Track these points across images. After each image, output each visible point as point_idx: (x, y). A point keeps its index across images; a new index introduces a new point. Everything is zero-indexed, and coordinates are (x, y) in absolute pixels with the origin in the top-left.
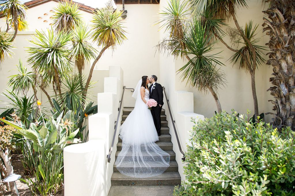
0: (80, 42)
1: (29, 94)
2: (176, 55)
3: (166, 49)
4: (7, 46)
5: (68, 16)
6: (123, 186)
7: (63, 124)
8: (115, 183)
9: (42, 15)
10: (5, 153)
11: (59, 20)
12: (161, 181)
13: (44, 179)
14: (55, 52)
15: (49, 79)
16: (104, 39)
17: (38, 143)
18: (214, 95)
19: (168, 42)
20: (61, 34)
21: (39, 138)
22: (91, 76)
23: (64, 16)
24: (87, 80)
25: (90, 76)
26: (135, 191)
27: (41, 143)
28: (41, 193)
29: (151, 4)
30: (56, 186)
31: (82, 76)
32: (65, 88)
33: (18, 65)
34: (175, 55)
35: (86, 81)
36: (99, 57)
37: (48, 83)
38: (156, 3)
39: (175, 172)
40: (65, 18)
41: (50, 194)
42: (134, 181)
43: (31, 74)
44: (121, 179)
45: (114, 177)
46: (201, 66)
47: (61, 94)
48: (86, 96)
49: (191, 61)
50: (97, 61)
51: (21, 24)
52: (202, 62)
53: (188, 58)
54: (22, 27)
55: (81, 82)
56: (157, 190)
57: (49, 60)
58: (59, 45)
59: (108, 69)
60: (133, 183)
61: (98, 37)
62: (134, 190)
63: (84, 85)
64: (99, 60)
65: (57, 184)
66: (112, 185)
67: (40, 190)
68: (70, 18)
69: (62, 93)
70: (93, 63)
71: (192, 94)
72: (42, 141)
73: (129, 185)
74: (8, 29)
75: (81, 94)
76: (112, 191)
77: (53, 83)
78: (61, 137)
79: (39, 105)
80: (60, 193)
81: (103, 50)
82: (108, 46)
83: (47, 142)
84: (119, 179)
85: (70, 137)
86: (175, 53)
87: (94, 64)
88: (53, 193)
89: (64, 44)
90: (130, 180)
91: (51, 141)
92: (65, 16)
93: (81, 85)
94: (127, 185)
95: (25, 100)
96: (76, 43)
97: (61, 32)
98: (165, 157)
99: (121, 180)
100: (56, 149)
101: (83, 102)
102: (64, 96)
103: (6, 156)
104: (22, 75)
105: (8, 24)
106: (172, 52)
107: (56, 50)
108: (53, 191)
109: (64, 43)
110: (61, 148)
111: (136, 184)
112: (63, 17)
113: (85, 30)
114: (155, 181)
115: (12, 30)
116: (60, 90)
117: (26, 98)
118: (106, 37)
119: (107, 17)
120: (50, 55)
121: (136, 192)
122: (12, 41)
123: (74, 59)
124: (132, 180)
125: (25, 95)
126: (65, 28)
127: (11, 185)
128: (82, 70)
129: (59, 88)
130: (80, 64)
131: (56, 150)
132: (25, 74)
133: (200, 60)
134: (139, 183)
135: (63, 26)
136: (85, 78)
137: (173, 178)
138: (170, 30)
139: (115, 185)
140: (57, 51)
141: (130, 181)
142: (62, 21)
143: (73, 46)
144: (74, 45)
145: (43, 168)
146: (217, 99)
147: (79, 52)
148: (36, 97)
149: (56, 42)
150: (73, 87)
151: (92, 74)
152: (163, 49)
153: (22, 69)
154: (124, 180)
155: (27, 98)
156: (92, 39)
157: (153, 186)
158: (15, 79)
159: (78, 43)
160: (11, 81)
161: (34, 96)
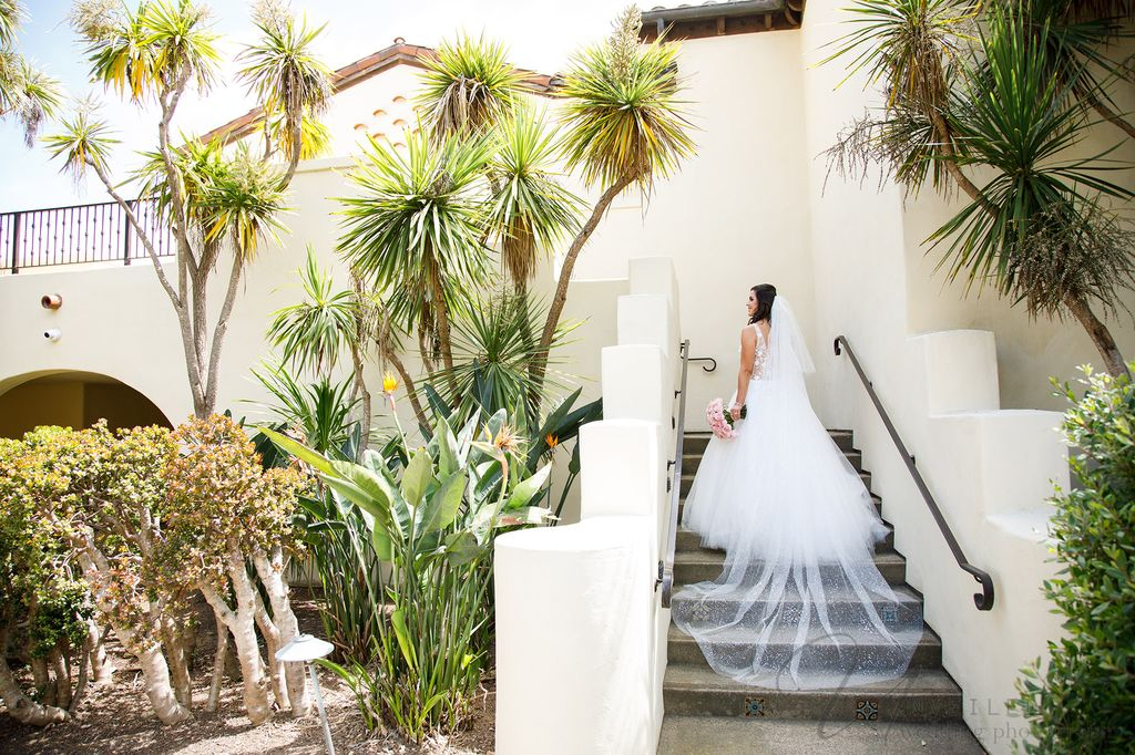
0: (520, 174)
1: (339, 373)
2: (912, 183)
3: (872, 162)
4: (270, 206)
5: (471, 86)
6: (713, 719)
7: (489, 444)
8: (679, 704)
9: (367, 118)
10: (274, 564)
11: (444, 101)
12: (872, 699)
13: (411, 667)
14: (435, 209)
15: (406, 322)
16: (615, 150)
17: (391, 524)
18: (1095, 333)
19: (876, 132)
20: (453, 145)
21: (397, 505)
22: (564, 299)
23: (458, 86)
24: (546, 315)
25: (561, 298)
26: (767, 737)
27: (402, 524)
28: (401, 720)
29: (767, 30)
30: (455, 700)
31: (529, 300)
32: (467, 348)
33: (304, 272)
34: (908, 183)
35: (542, 320)
36: (593, 223)
37: (402, 337)
38: (791, 27)
39: (929, 668)
40: (463, 89)
41: (431, 728)
42: (758, 696)
43: (346, 299)
44: (704, 686)
45: (674, 681)
46: (1033, 207)
47: (451, 370)
48: (543, 375)
49: (981, 198)
50: (585, 241)
51: (309, 137)
52: (1037, 193)
53: (967, 185)
54: (313, 146)
55: (523, 325)
56: (860, 739)
57: (416, 232)
58: (448, 185)
59: (626, 279)
60: (755, 707)
61: (586, 148)
62: (760, 733)
63: (537, 334)
64: (593, 236)
65: (459, 694)
66: (667, 714)
67: (397, 709)
68: (479, 94)
69: (455, 363)
70: (572, 249)
71: (989, 336)
72: (404, 518)
73: (735, 715)
74: (268, 154)
75: (527, 370)
76: (673, 733)
77: (422, 336)
78: (474, 507)
79: (390, 392)
80: (467, 730)
81: (606, 199)
82: (623, 182)
83: (421, 526)
84: (697, 686)
85: (514, 501)
86: (911, 169)
87: (573, 254)
88: (442, 726)
89: (466, 178)
90: (740, 695)
91: (438, 518)
92: (462, 87)
93: (526, 334)
94: (729, 712)
95: (325, 396)
96: (503, 182)
97: (457, 137)
98: (881, 607)
99: (705, 693)
100: (459, 550)
101: (534, 400)
102: (464, 377)
103: (278, 577)
104: (314, 304)
105: (268, 138)
106: (895, 172)
107: (437, 200)
108: (443, 718)
109: (464, 175)
110: (480, 543)
111: (766, 712)
112: (457, 88)
113: (536, 131)
114: (846, 698)
115: (279, 161)
116: (448, 355)
117: (326, 389)
118: (623, 143)
119: (623, 66)
120: (419, 218)
121: (771, 743)
122: (282, 187)
123: (495, 240)
124: (752, 695)
125: (327, 377)
126: (464, 127)
127: (291, 686)
128: (528, 279)
129: (442, 347)
130: (519, 255)
131: (459, 554)
132: (325, 301)
133: (1027, 185)
134: (780, 709)
135: (456, 123)
136: (539, 308)
137: (925, 690)
138: (883, 81)
139: (680, 714)
140: (441, 205)
141: (742, 696)
142: (452, 105)
143: (490, 191)
144: (494, 189)
145: (407, 622)
146: (1113, 347)
147: (517, 210)
148: (359, 383)
149: (437, 171)
150: (497, 341)
151: (565, 288)
152: (860, 161)
153: (315, 281)
154: (715, 693)
155: (332, 388)
156: (564, 161)
157: (843, 725)
158: (292, 318)
159: (512, 178)
160: (277, 326)
161: (354, 378)
